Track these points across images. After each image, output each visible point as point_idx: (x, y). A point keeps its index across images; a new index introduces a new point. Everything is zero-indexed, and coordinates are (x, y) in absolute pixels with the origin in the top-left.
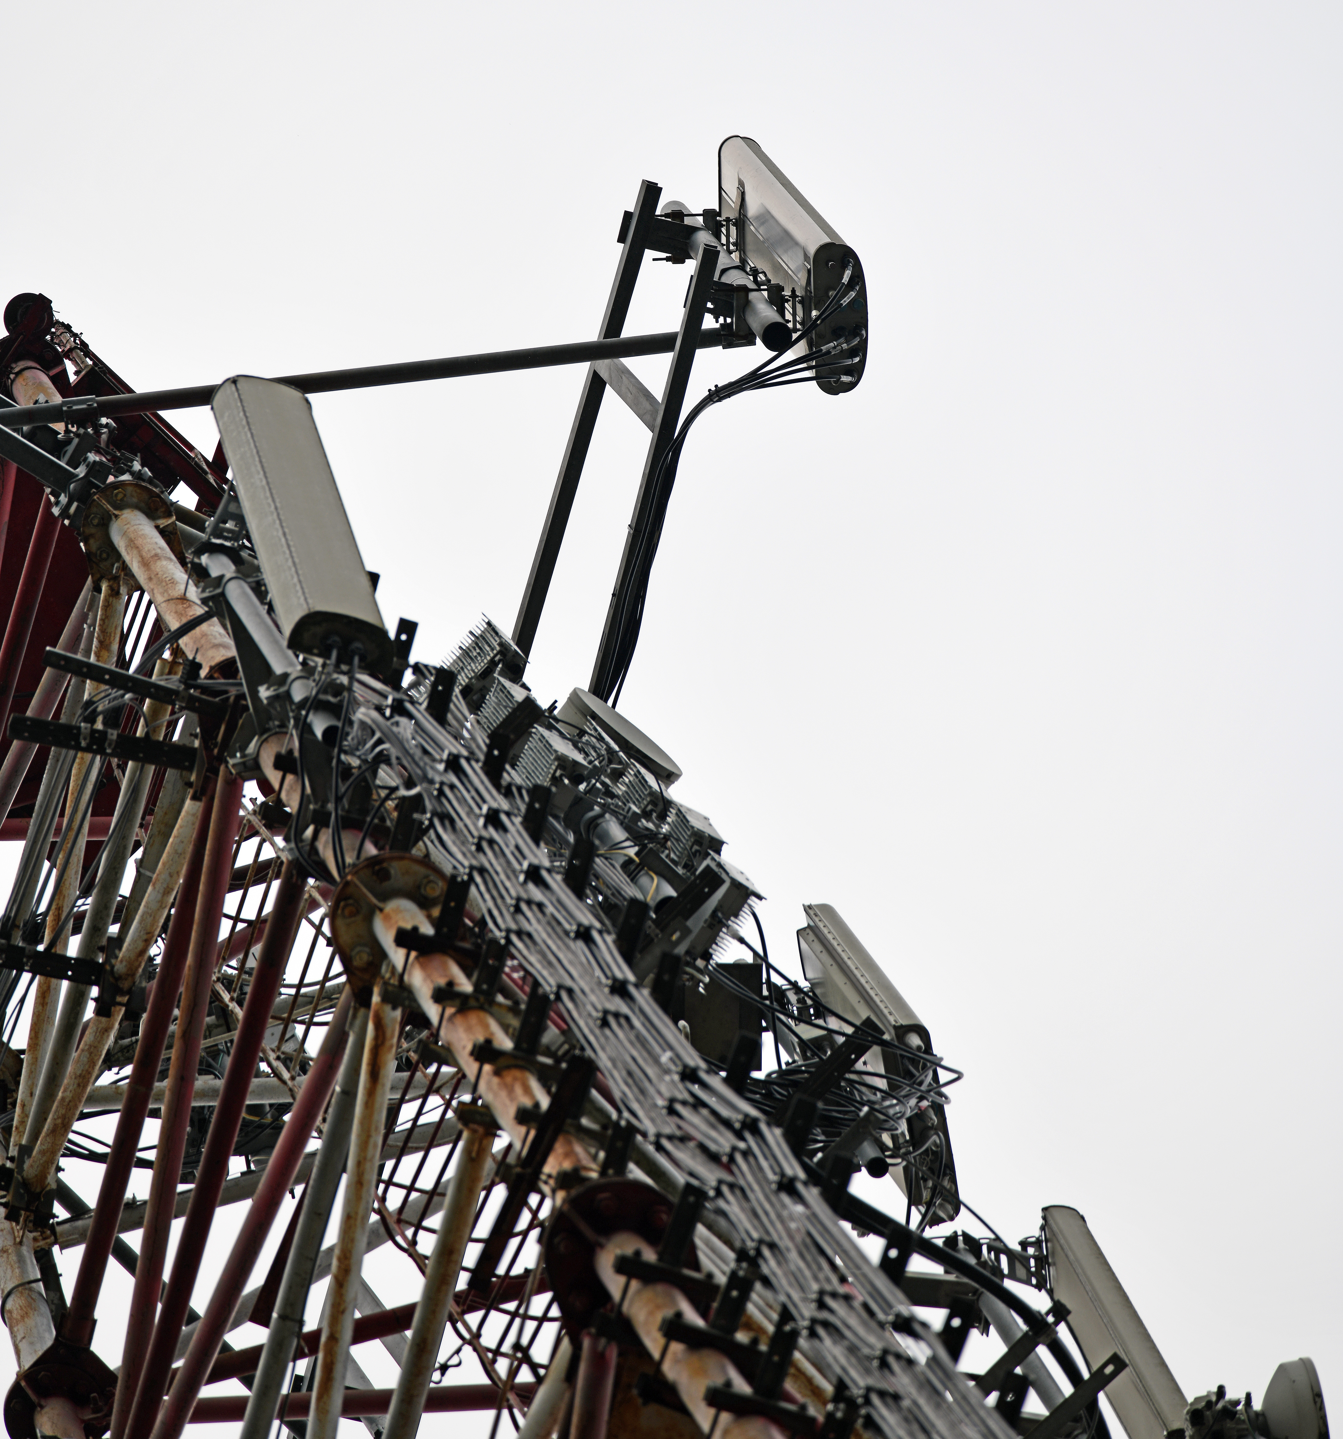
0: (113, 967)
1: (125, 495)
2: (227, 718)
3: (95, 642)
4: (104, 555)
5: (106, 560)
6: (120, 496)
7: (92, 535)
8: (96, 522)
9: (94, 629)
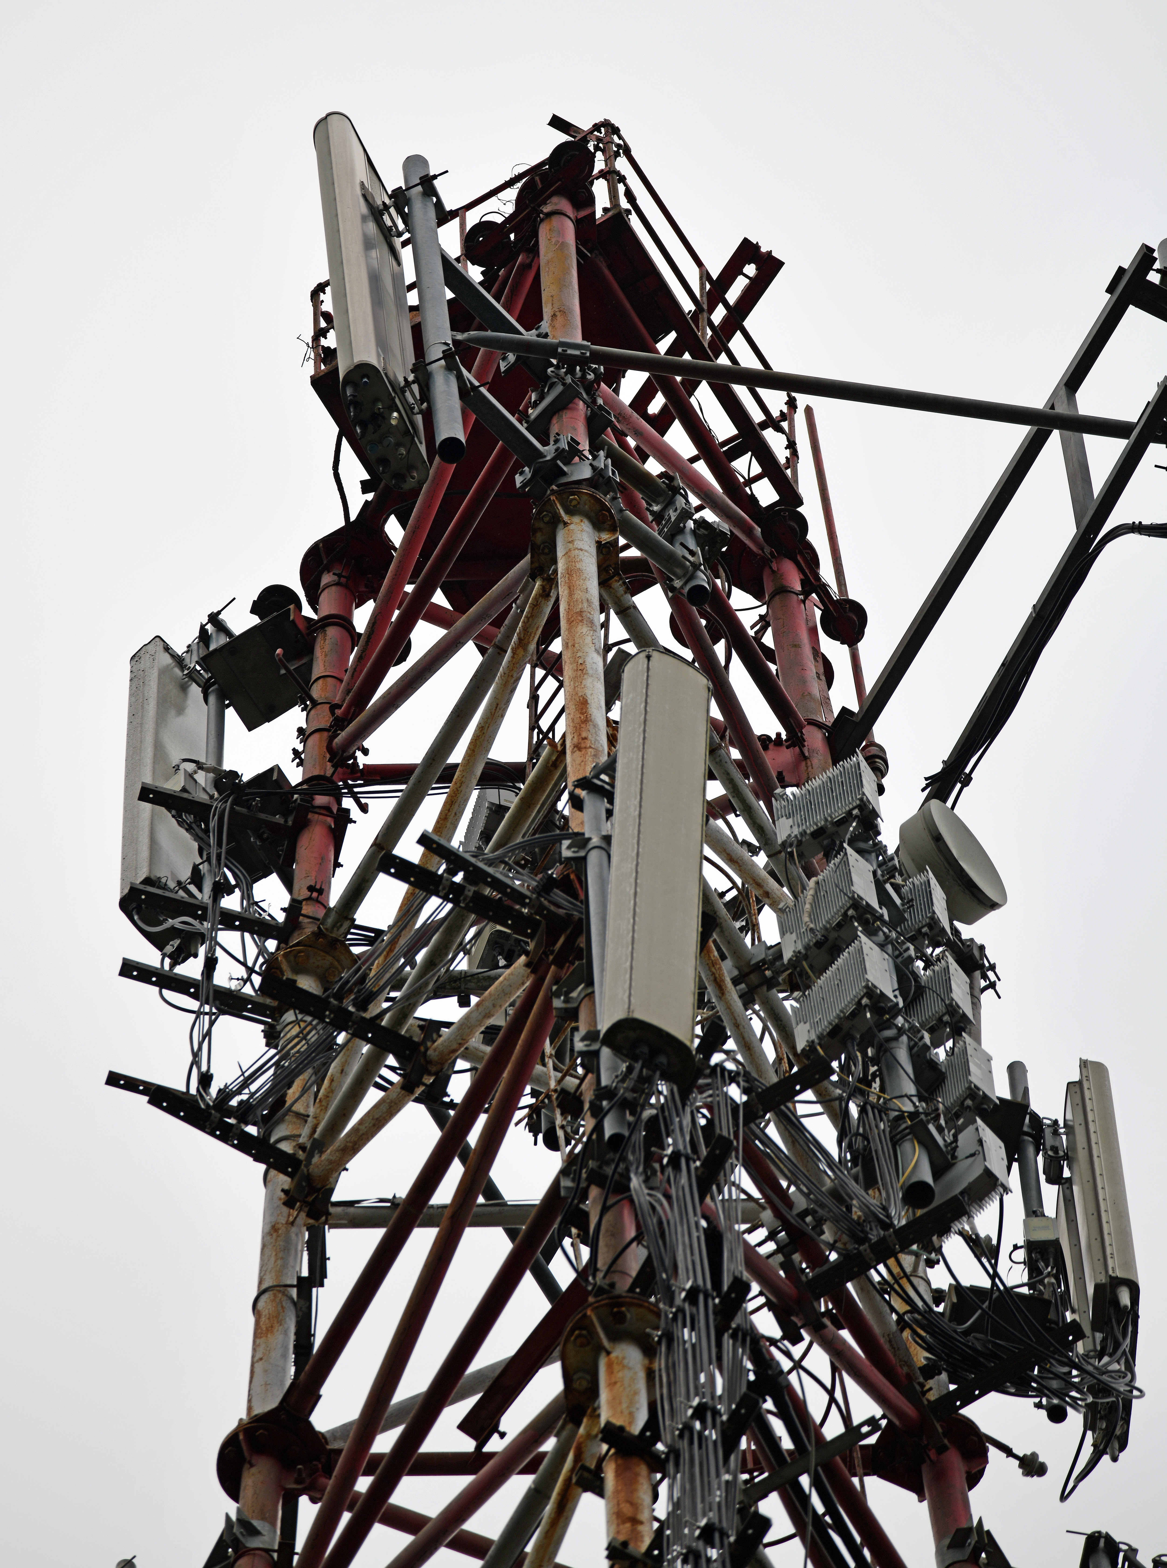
0: (427, 1049)
1: (579, 503)
3: (515, 638)
4: (546, 551)
5: (547, 554)
6: (574, 503)
7: (540, 529)
8: (546, 519)
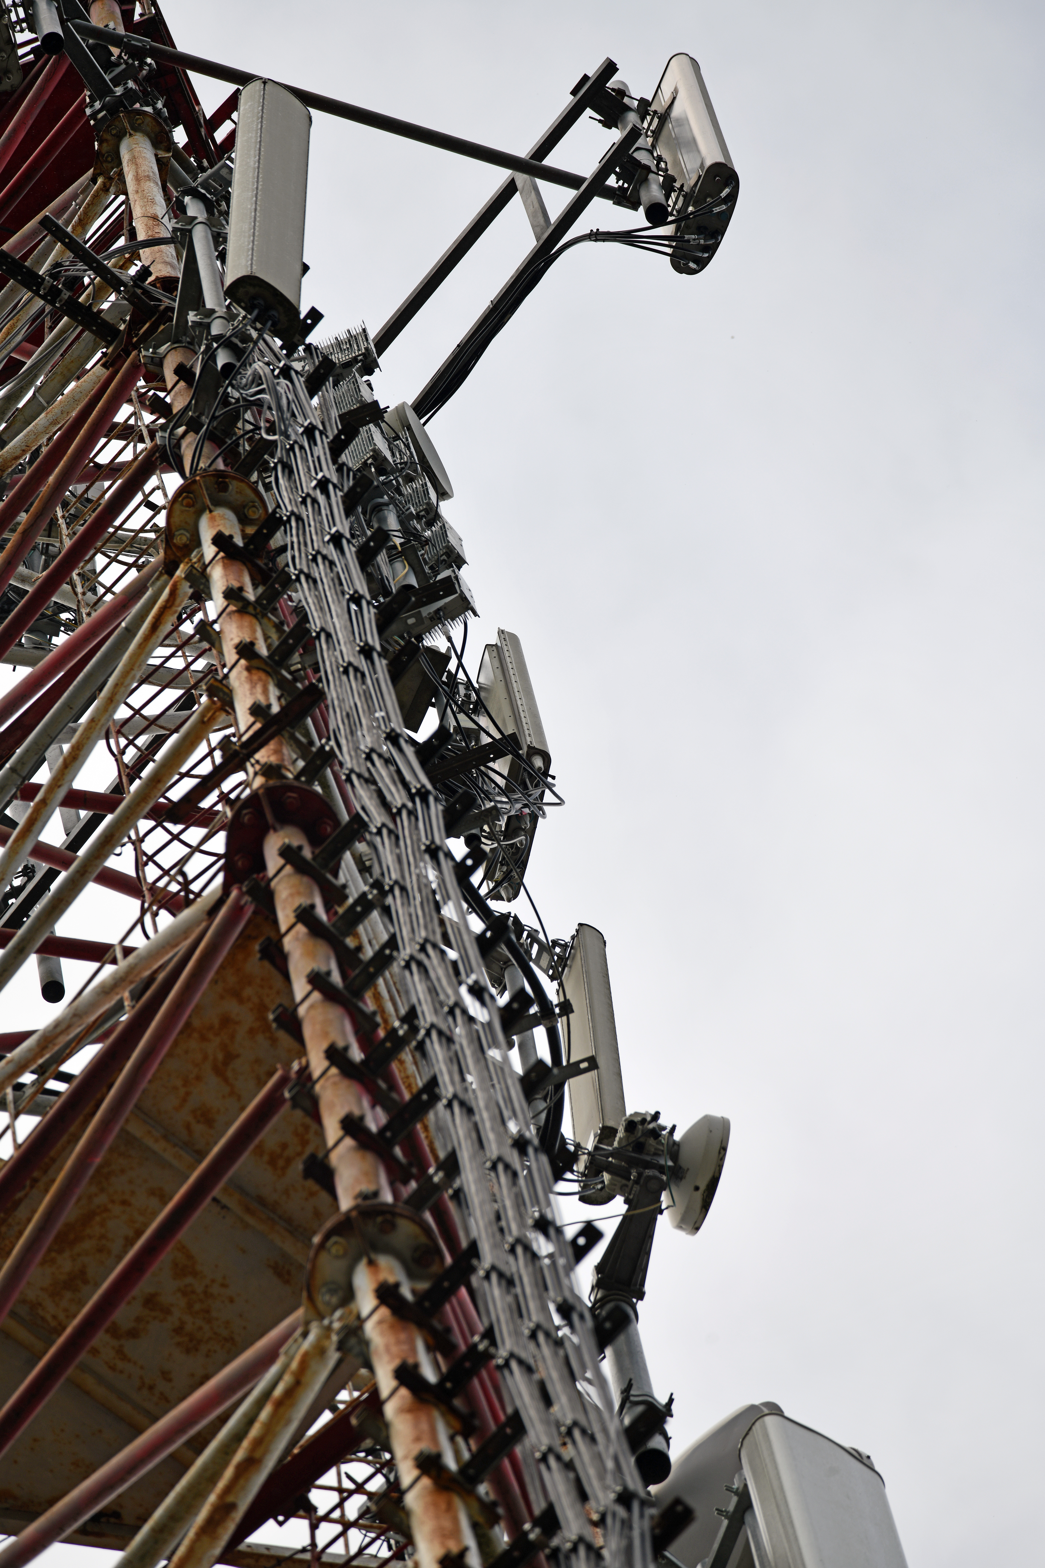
1: (143, 122)
2: (153, 319)
3: (76, 218)
4: (109, 159)
5: (109, 162)
6: (139, 121)
7: (107, 141)
8: (114, 132)
9: (80, 208)
